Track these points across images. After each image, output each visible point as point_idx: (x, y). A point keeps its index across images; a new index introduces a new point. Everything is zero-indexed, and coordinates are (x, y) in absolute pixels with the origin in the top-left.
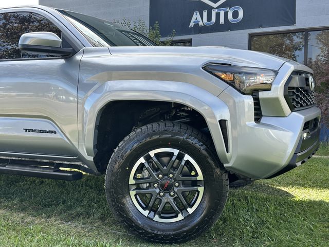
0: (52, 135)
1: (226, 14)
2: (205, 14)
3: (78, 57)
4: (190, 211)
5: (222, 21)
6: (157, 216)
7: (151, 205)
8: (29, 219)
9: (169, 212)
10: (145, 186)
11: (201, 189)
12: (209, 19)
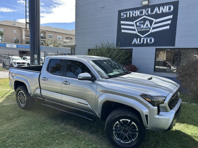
0: (87, 106)
1: (147, 40)
2: (139, 39)
3: (97, 82)
4: (133, 140)
5: (145, 42)
6: (122, 141)
7: (120, 137)
8: (78, 131)
9: (126, 139)
10: (118, 130)
11: (137, 134)
12: (140, 41)
